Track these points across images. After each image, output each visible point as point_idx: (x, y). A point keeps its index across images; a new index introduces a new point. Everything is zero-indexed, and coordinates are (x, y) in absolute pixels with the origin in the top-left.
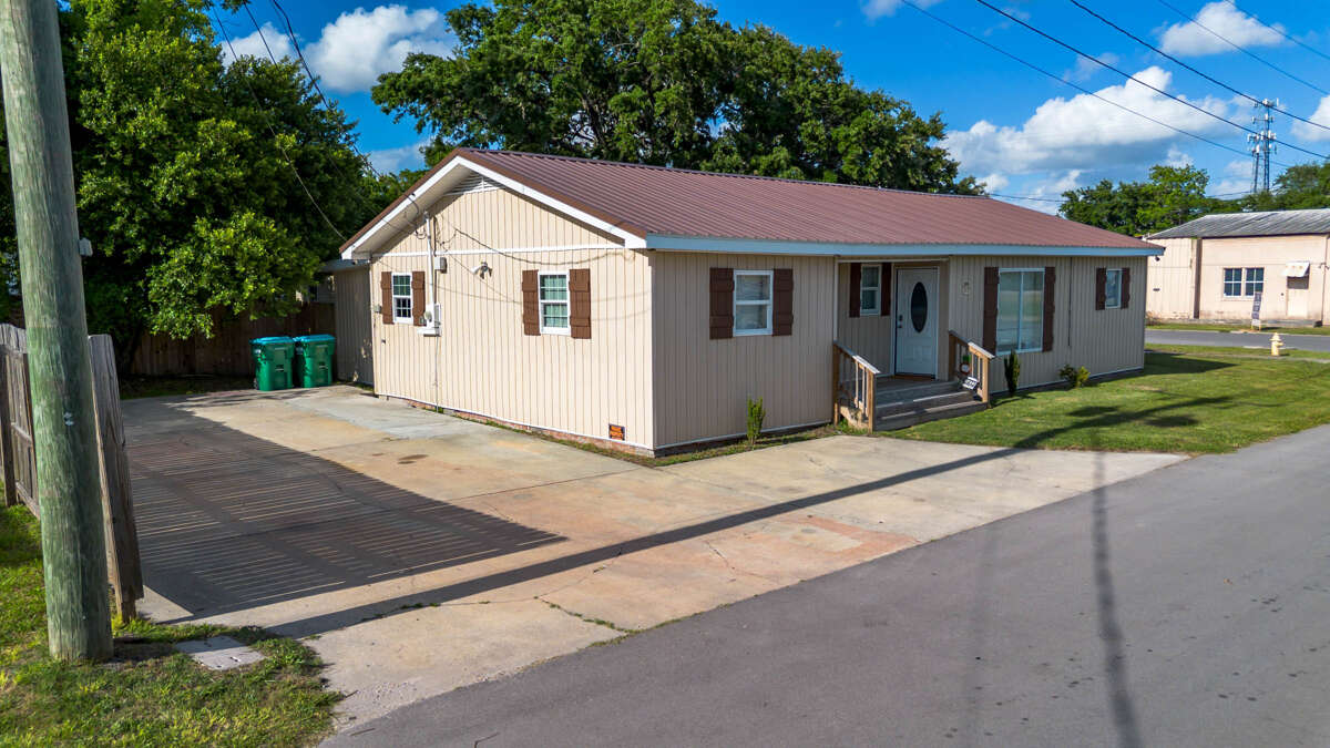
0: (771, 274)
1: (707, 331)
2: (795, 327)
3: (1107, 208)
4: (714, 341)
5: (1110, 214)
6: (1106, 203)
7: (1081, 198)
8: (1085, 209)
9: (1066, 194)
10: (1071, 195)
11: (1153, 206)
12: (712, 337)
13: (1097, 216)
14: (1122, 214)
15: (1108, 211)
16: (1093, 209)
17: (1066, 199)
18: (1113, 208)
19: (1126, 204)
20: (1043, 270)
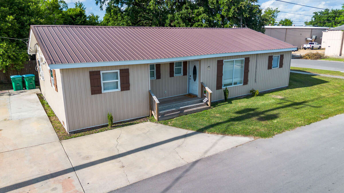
0: (119, 71)
1: (89, 92)
2: (131, 87)
3: (326, 17)
4: (94, 95)
5: (327, 19)
6: (326, 15)
7: (319, 14)
8: (320, 18)
9: (314, 13)
10: (316, 13)
11: (341, 16)
12: (92, 94)
13: (323, 19)
14: (331, 19)
15: (327, 18)
16: (322, 17)
17: (314, 14)
18: (328, 17)
19: (332, 16)
20: (244, 59)
